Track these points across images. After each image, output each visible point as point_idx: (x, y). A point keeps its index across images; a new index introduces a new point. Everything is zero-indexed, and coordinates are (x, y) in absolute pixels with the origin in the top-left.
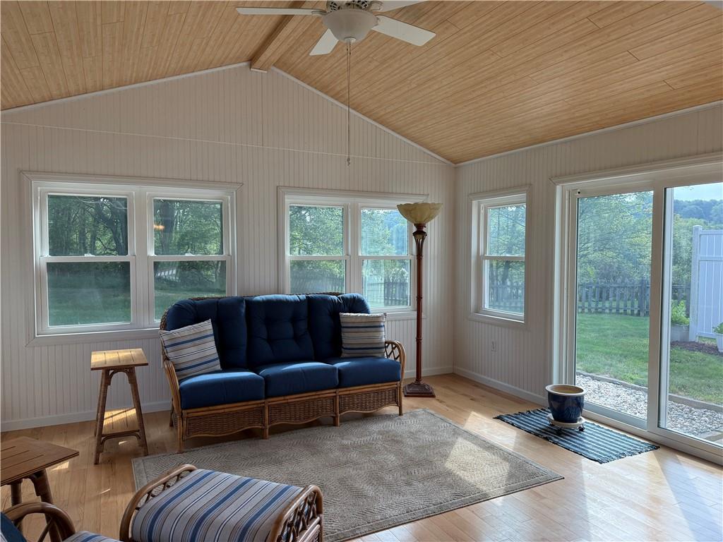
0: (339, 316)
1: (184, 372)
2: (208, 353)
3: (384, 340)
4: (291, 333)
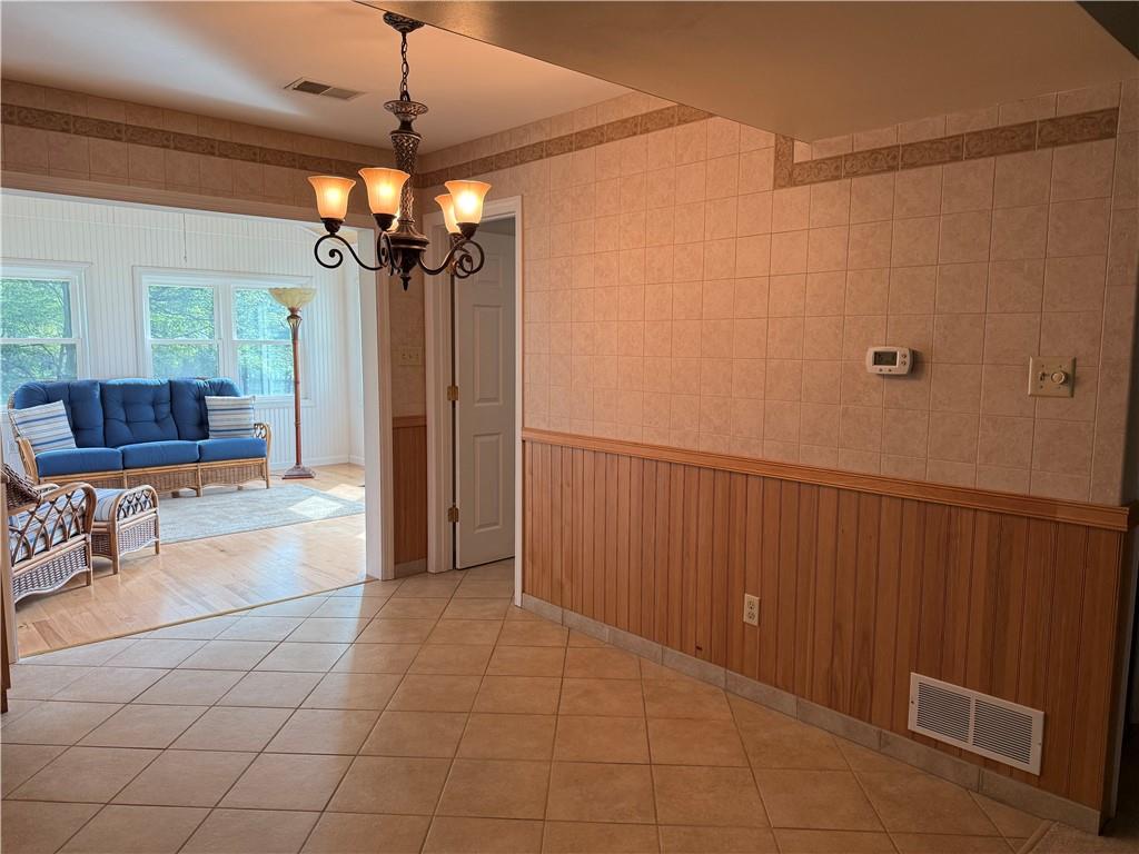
0: (204, 399)
1: (38, 447)
2: (61, 431)
3: (253, 422)
4: (152, 415)
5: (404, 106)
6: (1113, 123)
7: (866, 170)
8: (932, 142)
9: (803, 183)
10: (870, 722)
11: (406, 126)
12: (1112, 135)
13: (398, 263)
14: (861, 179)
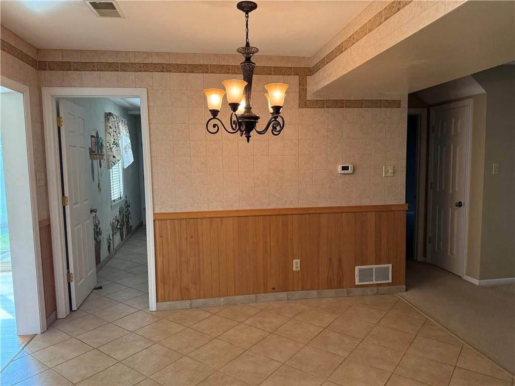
5: (248, 51)
6: (400, 104)
7: (333, 106)
8: (355, 101)
9: (310, 107)
10: (343, 288)
11: (248, 60)
12: (400, 107)
13: (243, 128)
14: (332, 109)
